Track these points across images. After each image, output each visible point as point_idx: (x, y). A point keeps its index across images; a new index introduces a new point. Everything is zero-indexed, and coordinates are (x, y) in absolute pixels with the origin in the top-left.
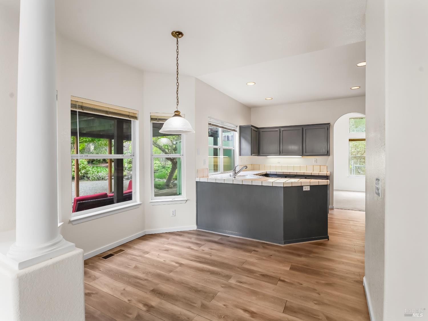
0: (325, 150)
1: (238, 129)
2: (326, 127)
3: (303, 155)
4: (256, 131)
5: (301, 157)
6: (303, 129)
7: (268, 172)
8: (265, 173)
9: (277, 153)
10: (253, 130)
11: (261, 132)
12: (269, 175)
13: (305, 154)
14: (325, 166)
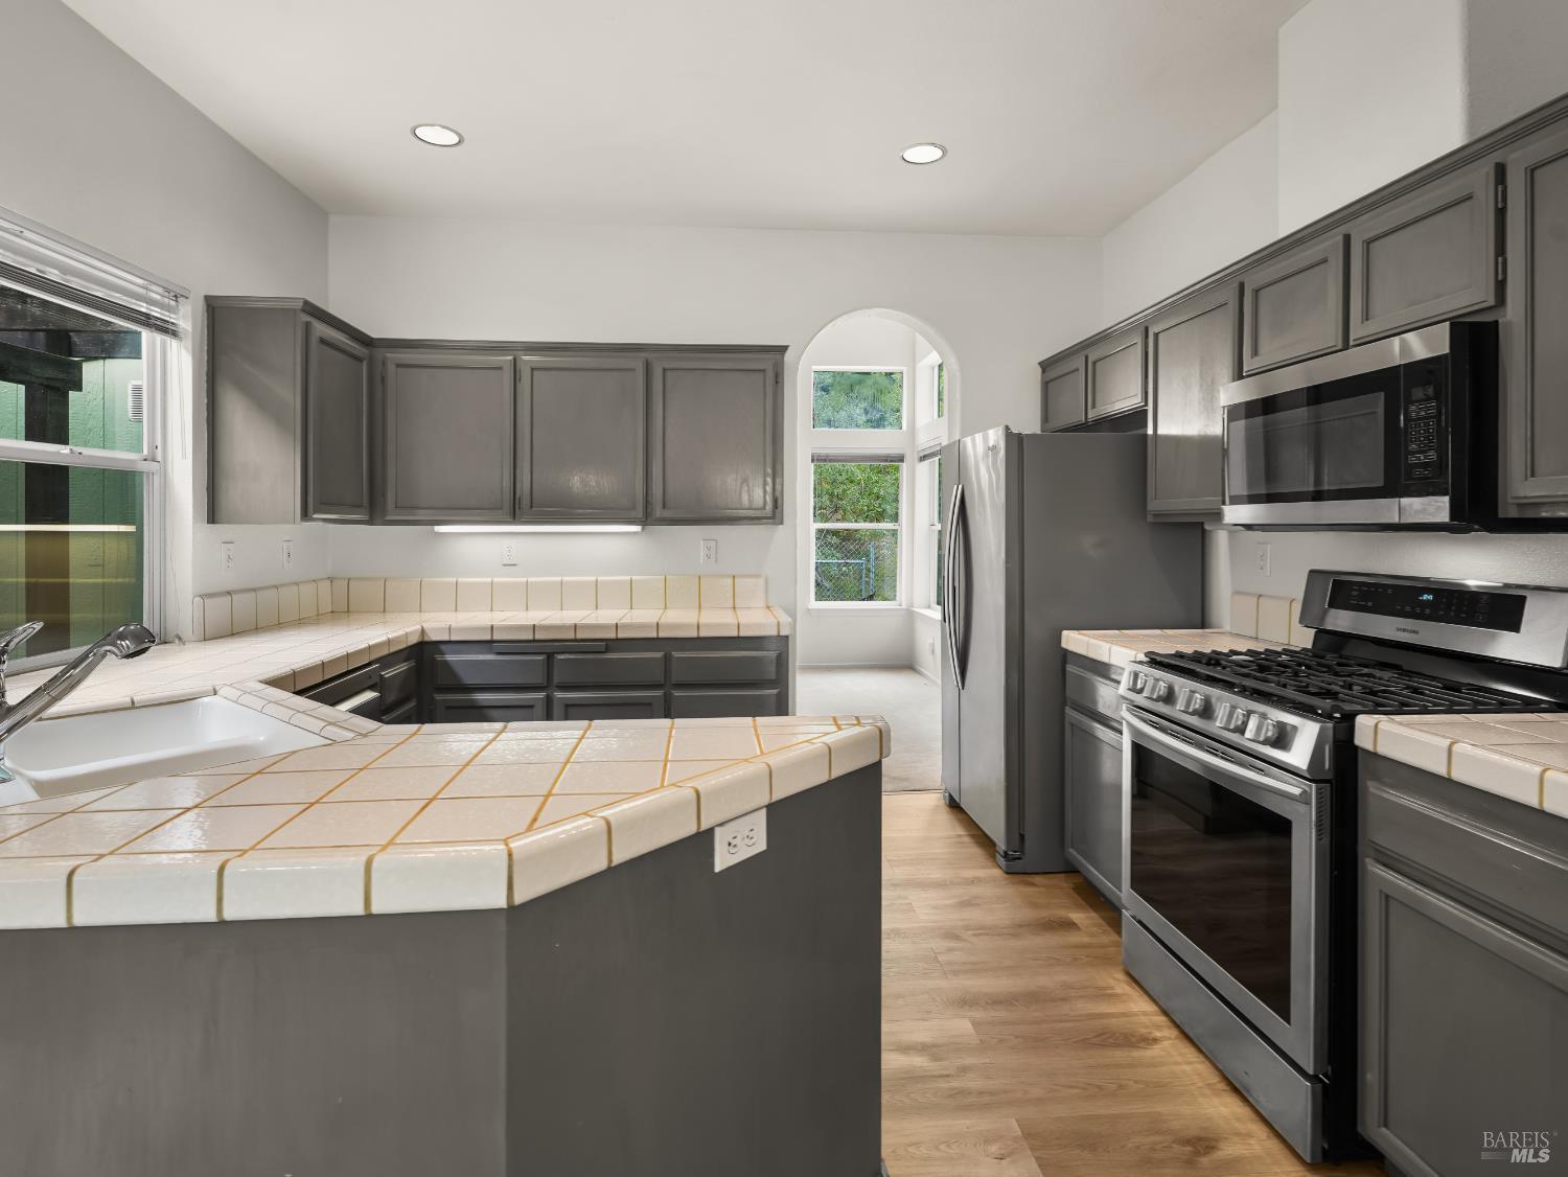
0: (765, 491)
1: (187, 319)
2: (766, 363)
3: (647, 518)
4: (359, 359)
5: (635, 533)
6: (648, 367)
7: (433, 629)
8: (414, 640)
9: (501, 509)
10: (323, 341)
11: (391, 368)
12: (443, 647)
13: (658, 512)
14: (757, 576)
